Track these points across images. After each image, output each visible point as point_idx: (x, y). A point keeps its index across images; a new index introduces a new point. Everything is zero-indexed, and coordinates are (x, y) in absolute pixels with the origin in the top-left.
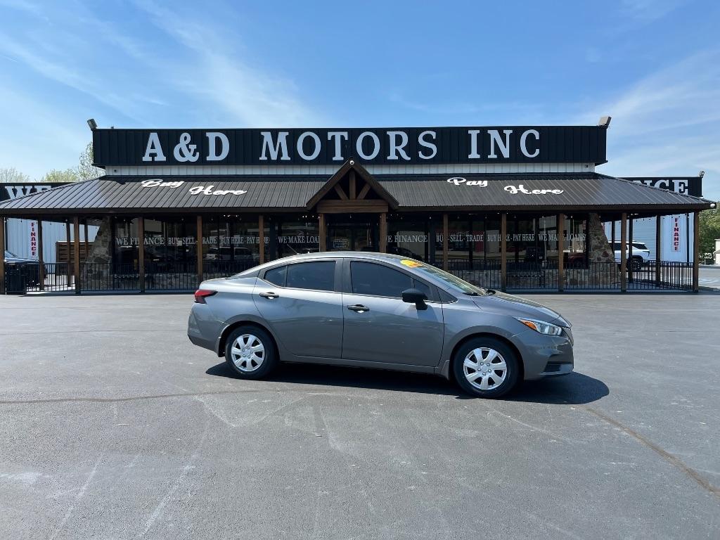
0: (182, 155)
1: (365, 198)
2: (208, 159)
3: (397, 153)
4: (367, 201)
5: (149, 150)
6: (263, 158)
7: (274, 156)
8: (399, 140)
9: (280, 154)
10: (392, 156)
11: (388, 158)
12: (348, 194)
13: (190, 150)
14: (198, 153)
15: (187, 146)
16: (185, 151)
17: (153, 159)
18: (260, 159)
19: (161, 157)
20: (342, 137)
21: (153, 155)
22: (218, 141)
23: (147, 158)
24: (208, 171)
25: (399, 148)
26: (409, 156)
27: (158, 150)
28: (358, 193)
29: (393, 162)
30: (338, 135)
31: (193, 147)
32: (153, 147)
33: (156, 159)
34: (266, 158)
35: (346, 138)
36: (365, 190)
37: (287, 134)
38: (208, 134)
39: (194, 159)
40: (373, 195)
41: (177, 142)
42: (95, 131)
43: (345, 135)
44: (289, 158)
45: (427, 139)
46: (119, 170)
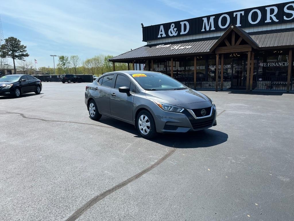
0: (171, 33)
1: (239, 45)
2: (181, 33)
3: (271, 18)
4: (241, 46)
5: (160, 33)
6: (203, 30)
7: (208, 29)
8: (272, 11)
9: (210, 27)
10: (268, 20)
11: (266, 22)
12: (231, 44)
13: (174, 31)
14: (177, 32)
15: (173, 29)
16: (173, 31)
17: (161, 36)
18: (202, 31)
19: (164, 35)
20: (241, 14)
21: (161, 35)
22: (185, 25)
23: (159, 36)
24: (181, 39)
25: (272, 16)
26: (277, 19)
27: (163, 33)
28: (236, 42)
29: (268, 24)
30: (239, 14)
31: (175, 29)
32: (161, 31)
33: (163, 36)
34: (204, 30)
35: (243, 15)
36: (240, 40)
37: (214, 17)
38: (181, 23)
39: (176, 35)
40: (244, 42)
41: (170, 28)
42: (143, 27)
43: (243, 13)
44: (214, 29)
45: (289, 8)
46: (151, 42)
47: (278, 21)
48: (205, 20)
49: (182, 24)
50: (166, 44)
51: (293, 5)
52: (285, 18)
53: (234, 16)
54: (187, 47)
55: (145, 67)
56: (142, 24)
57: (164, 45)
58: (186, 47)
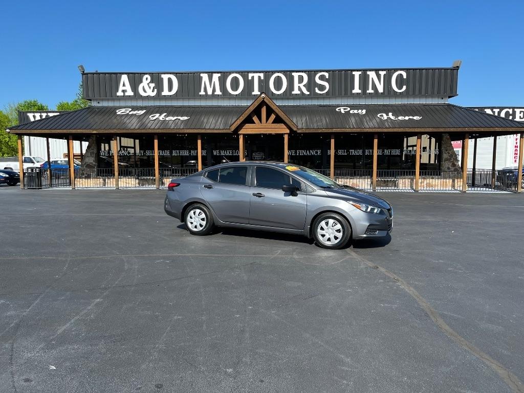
0: (145, 91)
1: (273, 123)
2: (163, 94)
3: (300, 89)
4: (275, 125)
5: (121, 88)
6: (202, 93)
7: (210, 92)
8: (301, 79)
9: (214, 90)
10: (296, 91)
11: (293, 93)
12: (260, 119)
13: (150, 87)
14: (156, 90)
15: (148, 84)
16: (147, 88)
17: (124, 94)
18: (200, 93)
19: (130, 93)
20: (260, 77)
21: (124, 91)
22: (170, 81)
23: (120, 93)
24: (163, 103)
25: (301, 85)
26: (308, 91)
27: (128, 87)
28: (267, 119)
29: (297, 97)
30: (256, 76)
31: (152, 85)
32: (124, 85)
33: (127, 94)
34: (204, 93)
35: (262, 78)
36: (273, 117)
37: (219, 75)
38: (163, 76)
39: (153, 94)
40: (278, 120)
41: (141, 81)
42: (83, 74)
43: (262, 75)
44: (221, 93)
45: (322, 78)
46: (101, 102)
47: (308, 93)
48: (205, 77)
49: (165, 77)
50: (134, 108)
51: (327, 75)
52: (317, 91)
53: (250, 78)
54: (182, 118)
56: (82, 67)
57: (131, 109)
58: (179, 118)
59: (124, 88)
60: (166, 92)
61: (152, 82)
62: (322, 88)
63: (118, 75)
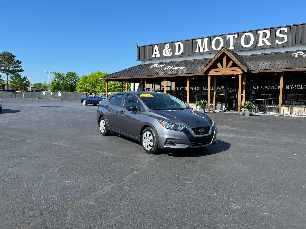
0: (166, 54)
1: (231, 67)
2: (175, 54)
3: (263, 42)
5: (154, 53)
6: (197, 51)
7: (201, 50)
9: (204, 49)
10: (261, 44)
11: (258, 45)
12: (222, 65)
14: (171, 52)
16: (167, 52)
18: (196, 52)
20: (234, 37)
21: (156, 55)
22: (179, 46)
23: (154, 56)
24: (176, 60)
25: (265, 39)
27: (158, 53)
28: (227, 65)
29: (261, 48)
30: (232, 37)
31: (170, 50)
32: (156, 51)
33: (157, 56)
34: (198, 52)
35: (236, 38)
36: (231, 63)
37: (208, 39)
38: (176, 44)
39: (170, 55)
41: (164, 48)
42: (138, 47)
43: (236, 36)
44: (208, 51)
45: (281, 32)
46: (145, 62)
47: (270, 44)
48: (199, 41)
49: (177, 44)
50: (160, 64)
51: (286, 30)
52: (277, 42)
53: (227, 39)
54: (181, 68)
55: (139, 86)
56: (137, 43)
57: (158, 65)
58: (179, 68)
59: (156, 53)
60: (177, 53)
61: (169, 48)
62: (281, 39)
63: (153, 46)
